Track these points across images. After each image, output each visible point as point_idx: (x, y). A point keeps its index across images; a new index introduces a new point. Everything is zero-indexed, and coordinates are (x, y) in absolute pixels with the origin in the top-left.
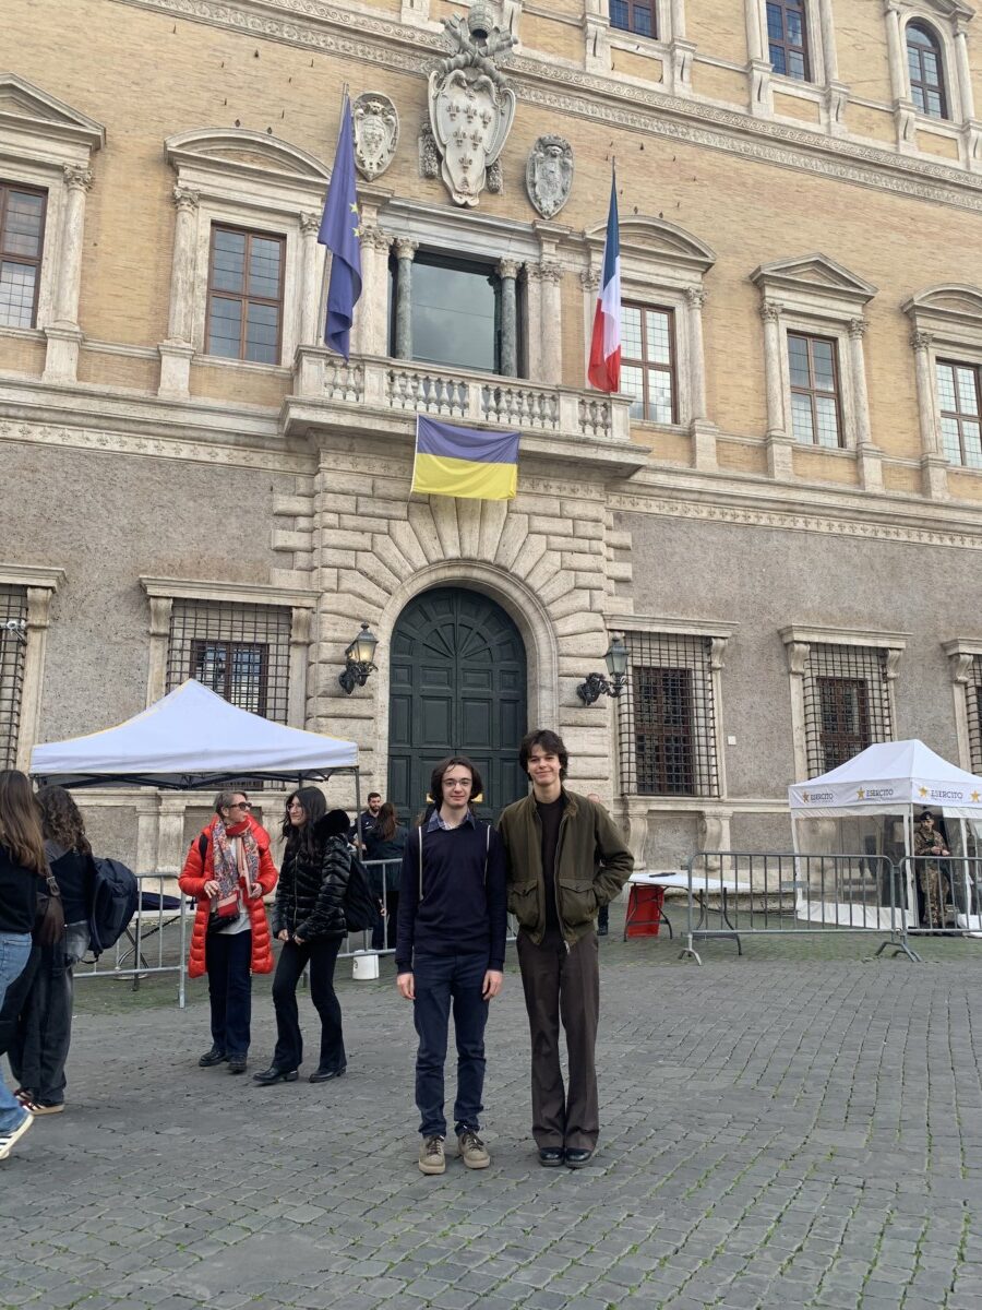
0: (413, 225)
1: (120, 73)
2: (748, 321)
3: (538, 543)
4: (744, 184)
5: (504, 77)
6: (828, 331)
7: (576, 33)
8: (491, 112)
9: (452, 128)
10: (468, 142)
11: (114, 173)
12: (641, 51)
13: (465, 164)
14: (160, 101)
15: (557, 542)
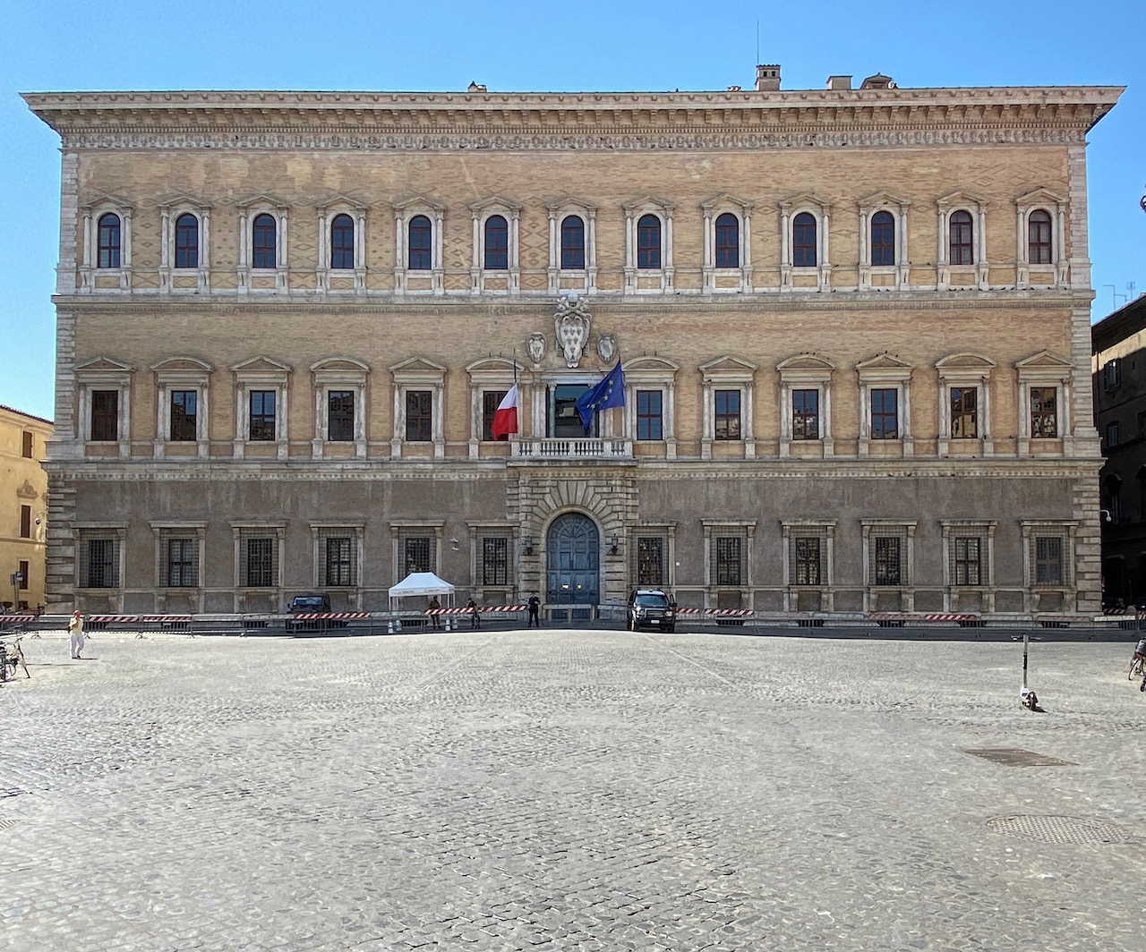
0: (557, 377)
1: (452, 343)
2: (694, 389)
3: (598, 497)
4: (698, 326)
5: (584, 315)
6: (735, 388)
7: (622, 276)
8: (581, 328)
9: (566, 337)
10: (573, 342)
11: (451, 381)
12: (653, 276)
13: (573, 350)
14: (464, 349)
15: (605, 496)
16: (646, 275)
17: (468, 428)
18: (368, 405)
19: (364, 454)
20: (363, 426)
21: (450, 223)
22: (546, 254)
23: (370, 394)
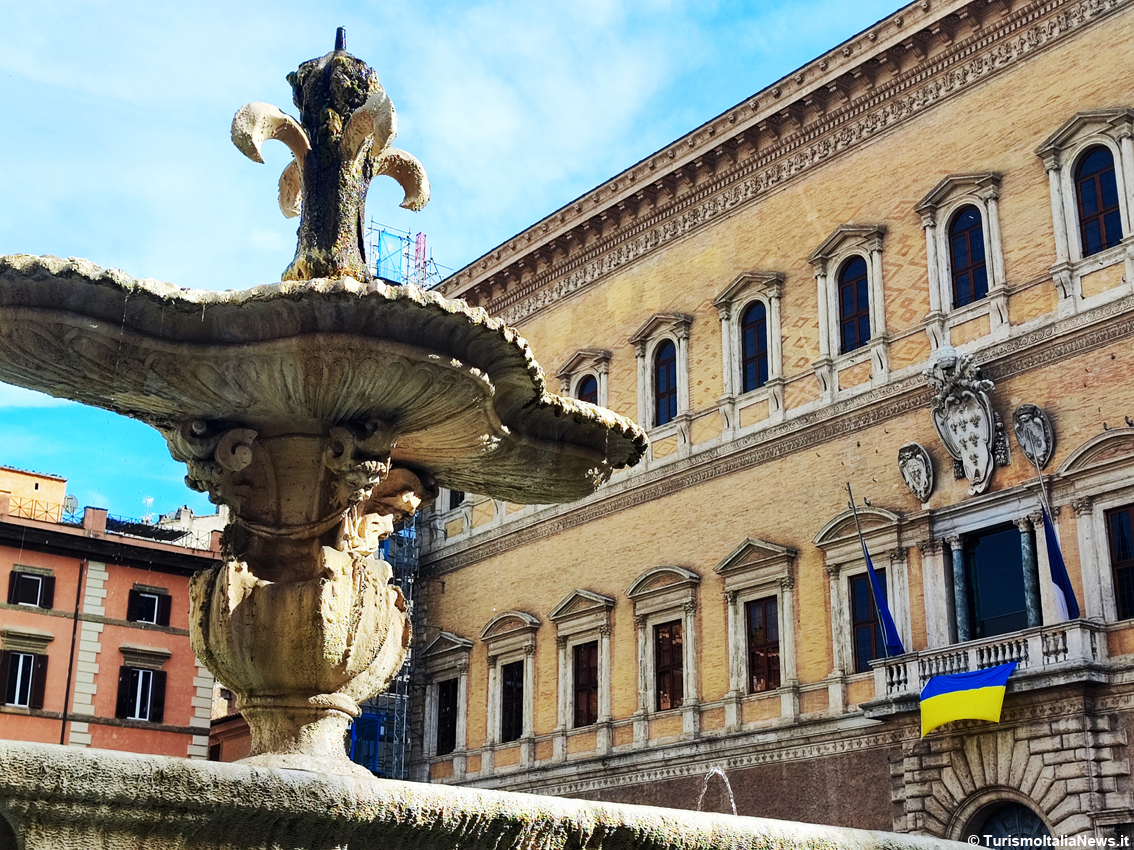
0: (957, 521)
1: (799, 501)
3: (1036, 761)
5: (977, 384)
9: (957, 438)
10: (970, 444)
11: (804, 567)
12: (1106, 263)
13: (975, 459)
15: (1049, 758)
16: (1097, 266)
17: (828, 653)
21: (788, 299)
22: (924, 294)
23: (700, 620)
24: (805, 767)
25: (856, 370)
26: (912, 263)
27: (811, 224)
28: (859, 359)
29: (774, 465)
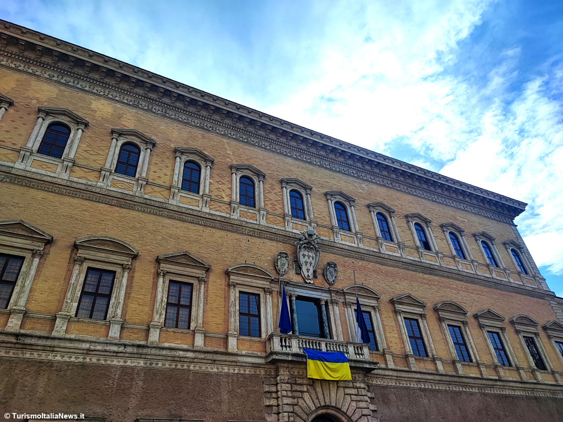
0: (295, 289)
1: (213, 248)
2: (391, 314)
3: (348, 399)
4: (382, 272)
6: (415, 317)
7: (331, 231)
8: (314, 256)
9: (304, 260)
10: (309, 264)
11: (212, 278)
12: (348, 235)
13: (308, 270)
14: (224, 255)
15: (354, 398)
16: (346, 234)
17: (227, 322)
18: (129, 286)
19: (118, 335)
20: (121, 306)
21: (216, 171)
22: (281, 207)
23: (133, 277)
24: (207, 376)
25: (248, 214)
26: (275, 193)
27: (229, 154)
28: (251, 211)
29: (201, 228)
